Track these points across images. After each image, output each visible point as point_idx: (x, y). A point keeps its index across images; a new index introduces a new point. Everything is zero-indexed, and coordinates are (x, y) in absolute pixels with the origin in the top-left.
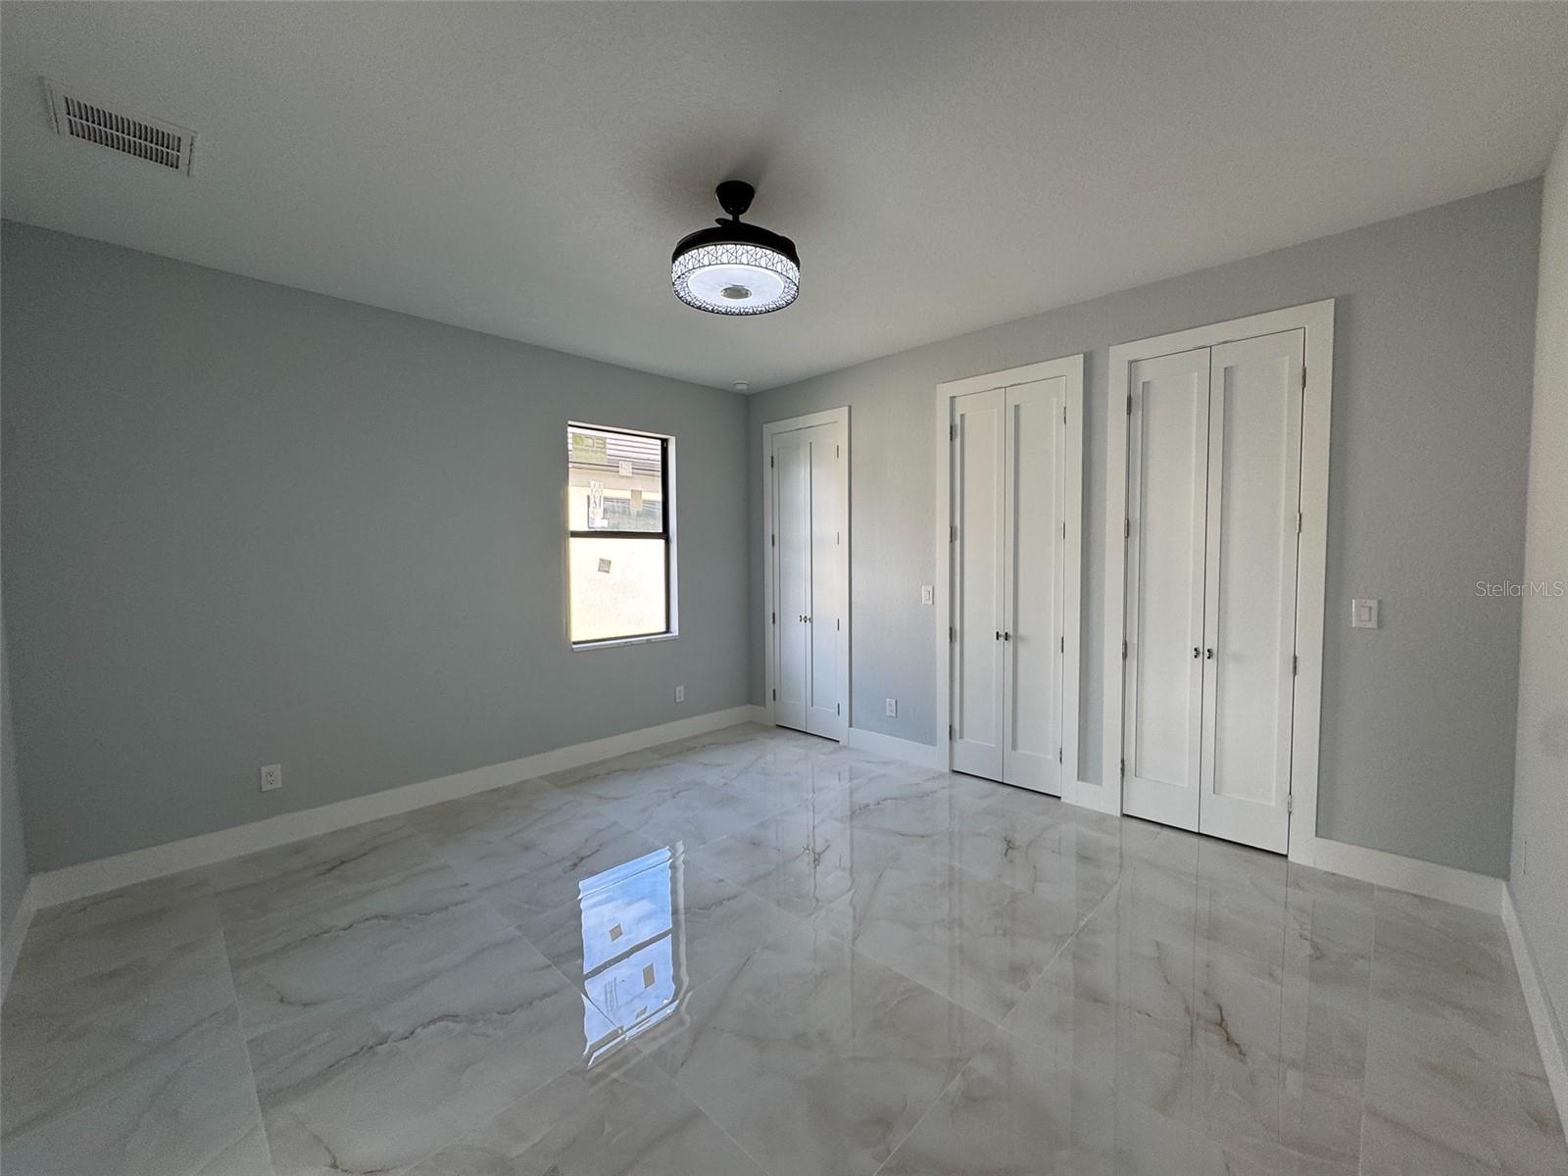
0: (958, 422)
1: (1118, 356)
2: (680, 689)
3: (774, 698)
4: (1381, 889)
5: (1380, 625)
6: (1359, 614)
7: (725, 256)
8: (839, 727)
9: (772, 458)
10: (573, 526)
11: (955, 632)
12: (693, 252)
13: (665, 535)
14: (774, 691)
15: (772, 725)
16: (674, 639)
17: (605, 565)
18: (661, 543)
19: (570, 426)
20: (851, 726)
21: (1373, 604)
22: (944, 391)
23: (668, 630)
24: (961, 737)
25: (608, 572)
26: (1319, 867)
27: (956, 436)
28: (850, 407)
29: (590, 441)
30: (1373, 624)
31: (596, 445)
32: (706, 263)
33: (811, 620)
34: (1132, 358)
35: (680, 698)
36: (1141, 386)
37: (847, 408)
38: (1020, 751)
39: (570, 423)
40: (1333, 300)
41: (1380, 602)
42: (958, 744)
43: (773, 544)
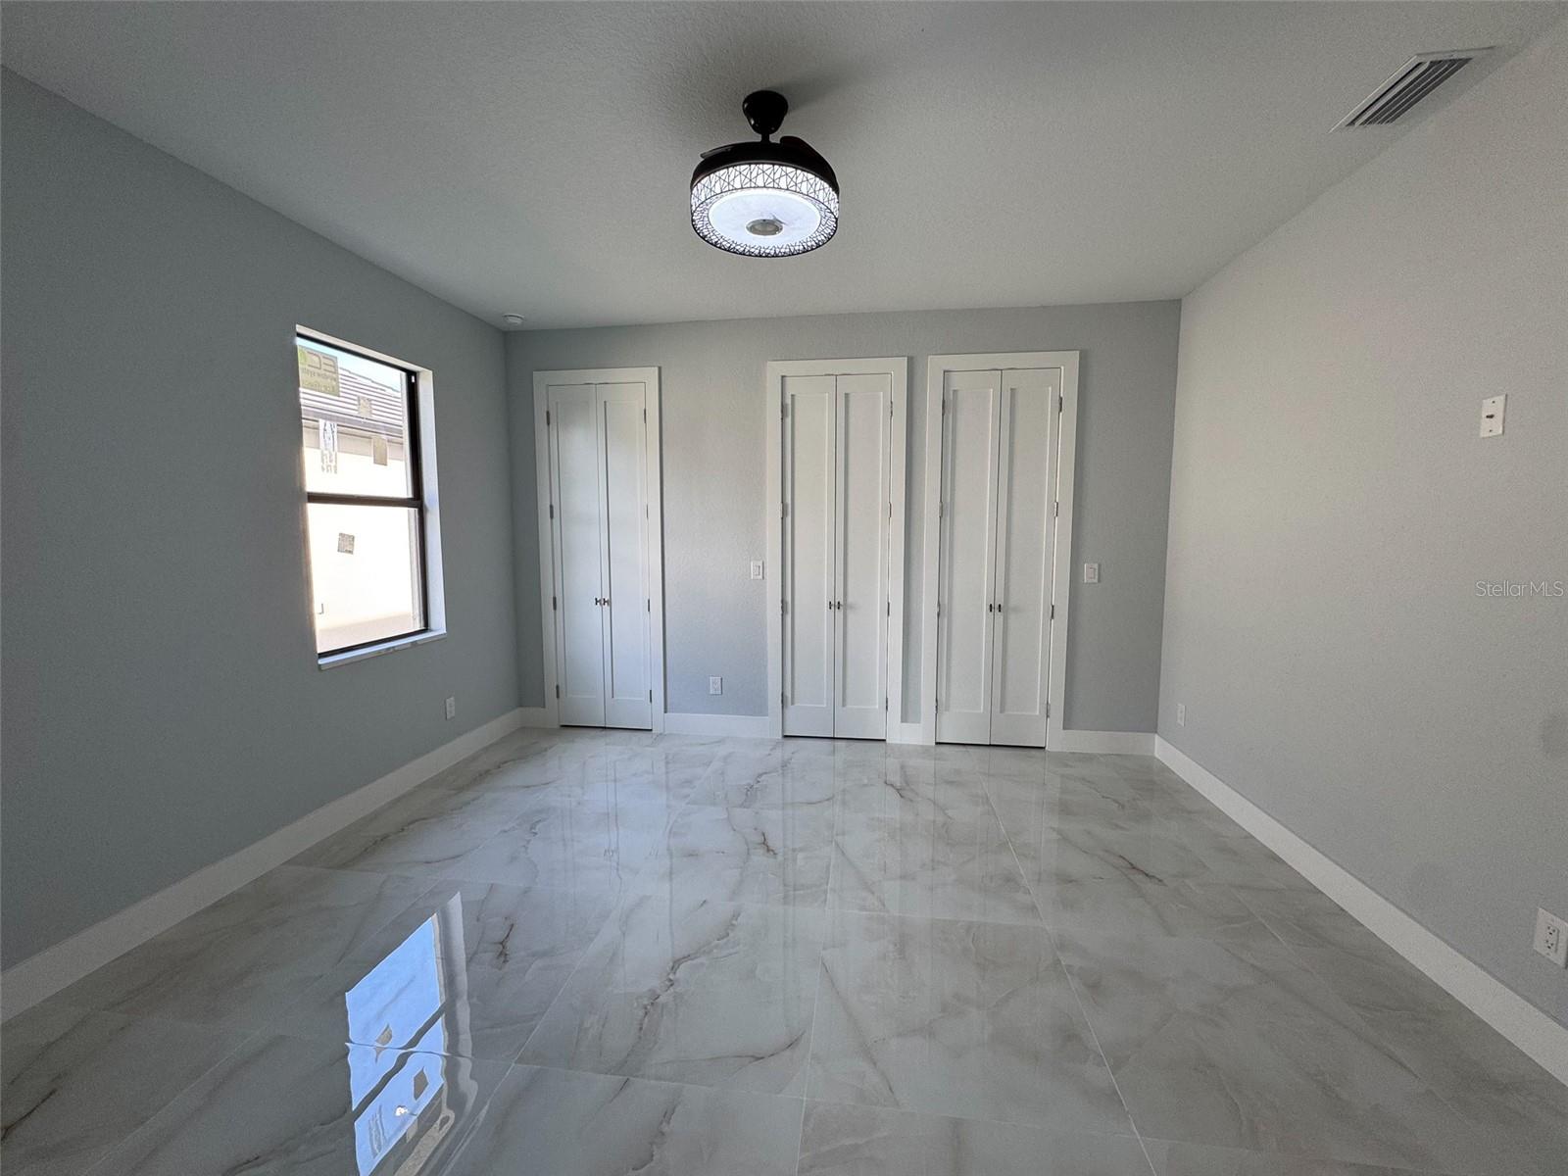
0: (788, 401)
1: (934, 366)
2: (451, 701)
3: (558, 697)
4: (1101, 755)
5: (1099, 581)
6: (1088, 573)
7: (760, 177)
8: (653, 714)
9: (548, 413)
10: (311, 486)
11: (787, 603)
12: (722, 172)
13: (417, 500)
14: (557, 687)
15: (557, 726)
16: (439, 640)
17: (346, 543)
18: (413, 511)
19: (300, 335)
20: (665, 712)
21: (1096, 566)
22: (775, 369)
23: (426, 628)
24: (793, 704)
25: (351, 552)
26: (1065, 750)
27: (787, 416)
28: (660, 369)
29: (316, 359)
30: (1096, 581)
31: (323, 366)
32: (738, 186)
33: (609, 602)
34: (947, 369)
35: (451, 712)
36: (951, 393)
37: (657, 369)
38: (849, 706)
39: (300, 329)
40: (1078, 352)
41: (1100, 566)
42: (790, 711)
43: (552, 517)
